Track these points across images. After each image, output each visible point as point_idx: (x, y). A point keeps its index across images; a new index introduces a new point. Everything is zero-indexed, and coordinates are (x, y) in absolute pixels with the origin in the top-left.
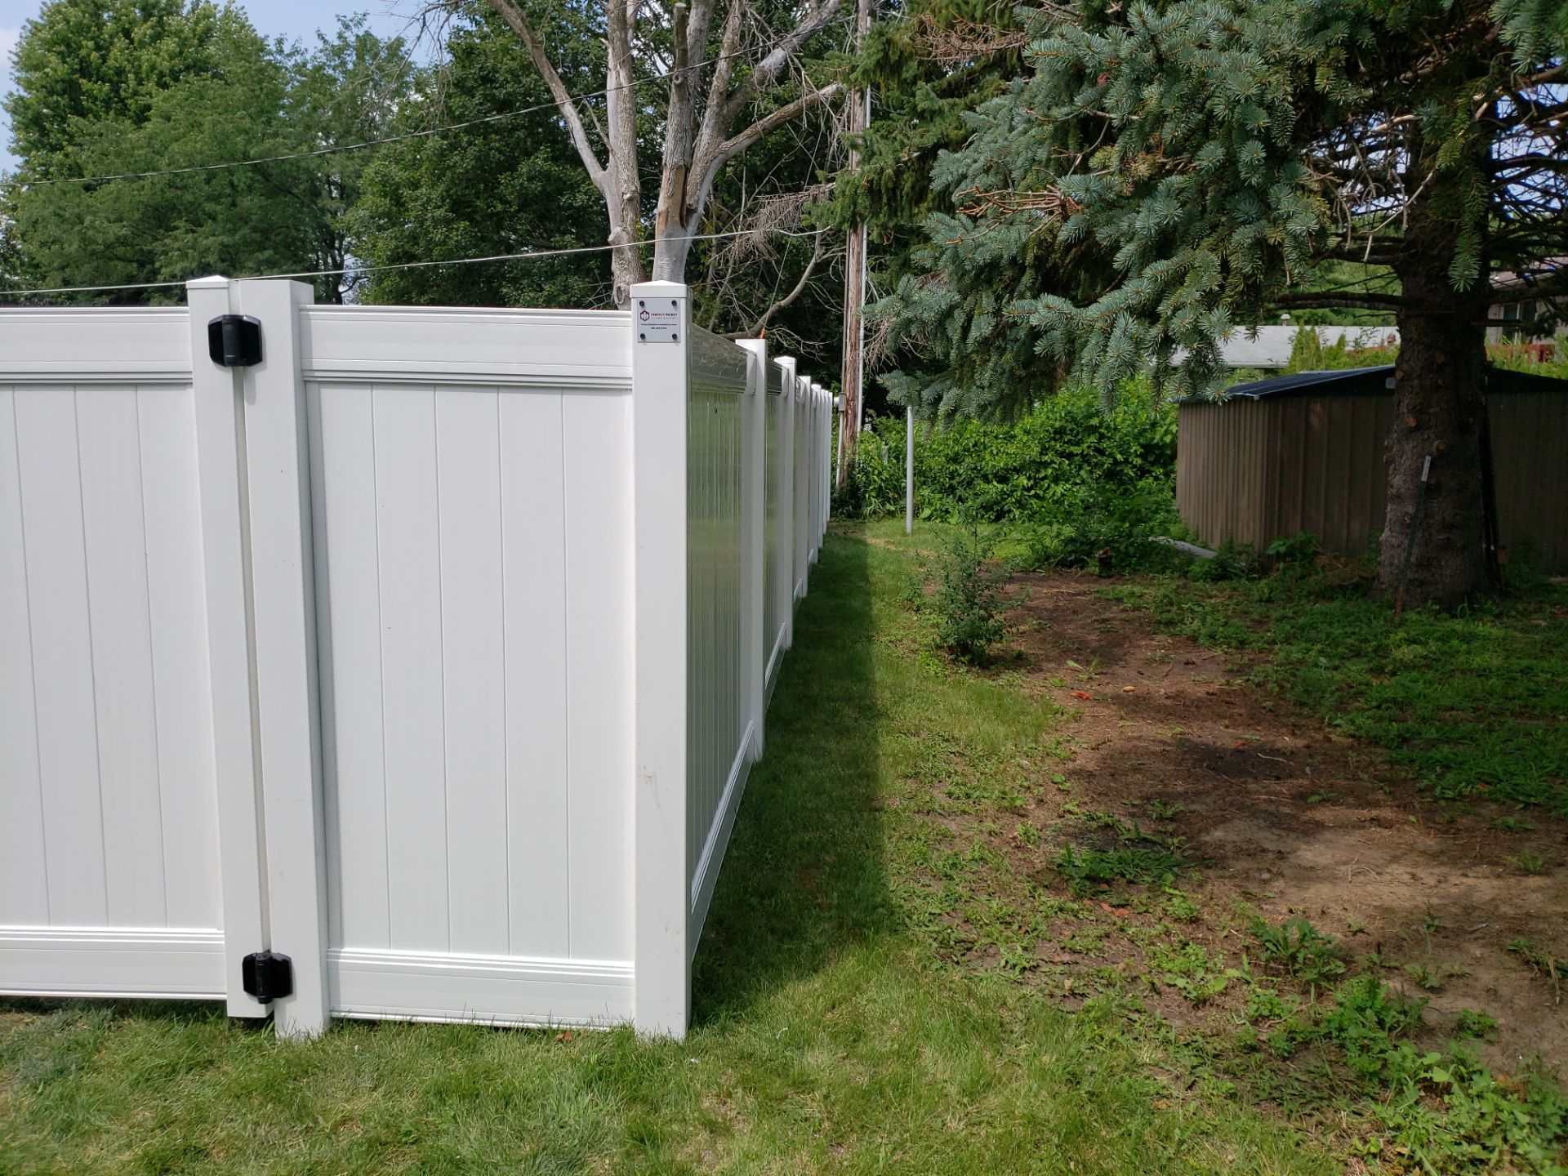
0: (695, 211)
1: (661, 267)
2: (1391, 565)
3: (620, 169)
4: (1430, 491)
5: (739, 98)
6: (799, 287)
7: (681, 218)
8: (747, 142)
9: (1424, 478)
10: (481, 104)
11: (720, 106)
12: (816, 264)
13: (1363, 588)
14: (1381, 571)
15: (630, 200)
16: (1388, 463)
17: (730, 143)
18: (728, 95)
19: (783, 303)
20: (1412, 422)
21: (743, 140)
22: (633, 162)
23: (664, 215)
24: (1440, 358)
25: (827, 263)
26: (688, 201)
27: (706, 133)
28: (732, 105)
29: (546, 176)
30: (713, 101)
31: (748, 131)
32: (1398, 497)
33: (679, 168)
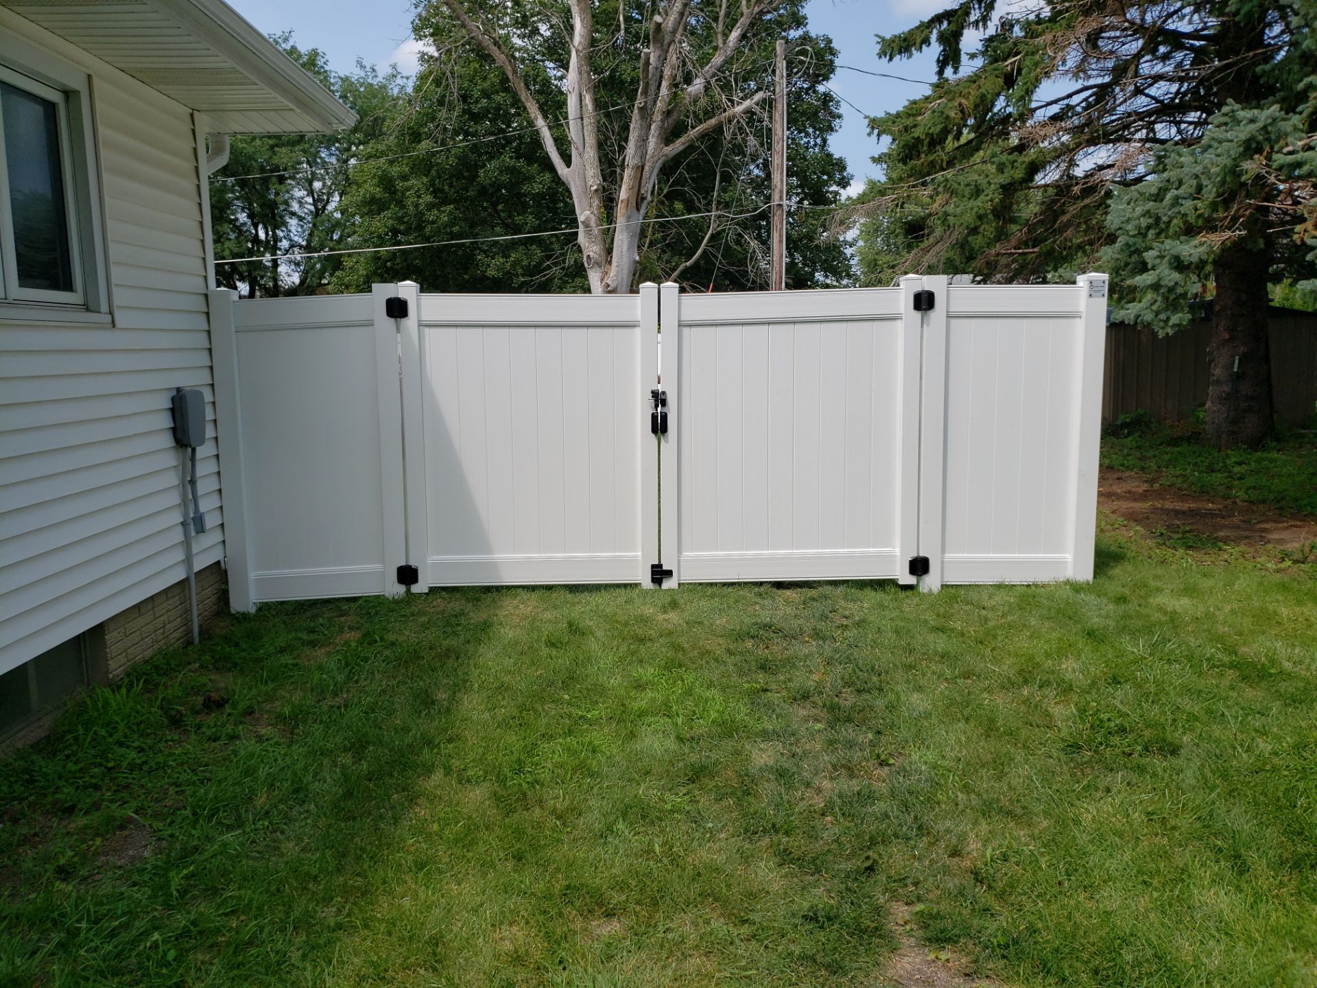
0: (645, 198)
1: (622, 240)
2: (1213, 423)
3: (588, 168)
4: (1239, 377)
5: (675, 115)
6: (699, 252)
7: (637, 204)
8: (681, 148)
9: (1235, 370)
10: (461, 116)
11: (662, 121)
12: (712, 235)
13: (1194, 438)
14: (1207, 427)
15: (596, 191)
16: (1211, 361)
17: (669, 148)
18: (668, 113)
19: (688, 264)
20: (1227, 336)
21: (678, 145)
22: (596, 163)
23: (625, 202)
24: (1244, 297)
25: (719, 233)
26: (642, 192)
27: (652, 142)
28: (670, 120)
29: (512, 170)
30: (657, 117)
31: (682, 140)
32: (1218, 382)
33: (638, 167)
